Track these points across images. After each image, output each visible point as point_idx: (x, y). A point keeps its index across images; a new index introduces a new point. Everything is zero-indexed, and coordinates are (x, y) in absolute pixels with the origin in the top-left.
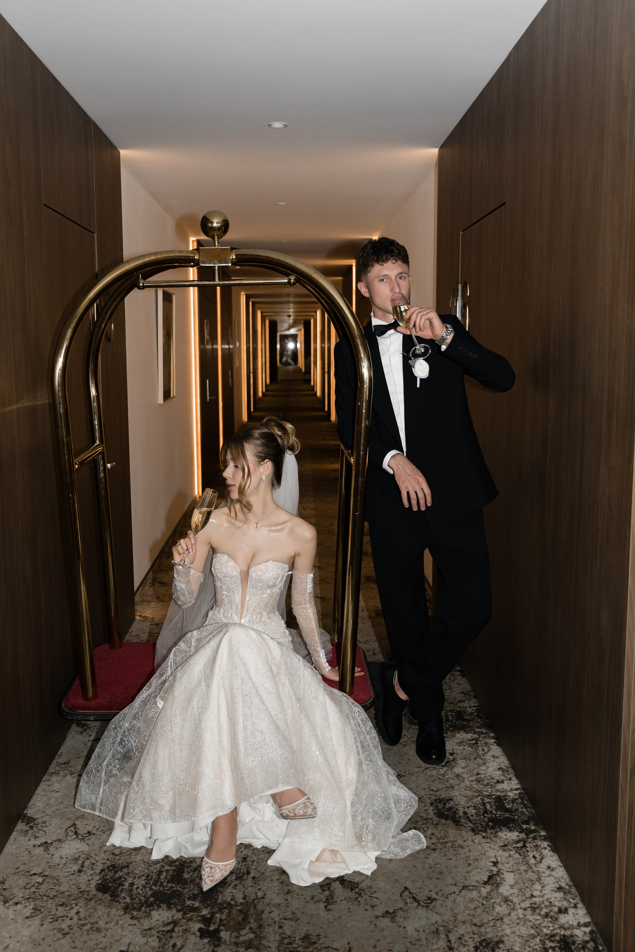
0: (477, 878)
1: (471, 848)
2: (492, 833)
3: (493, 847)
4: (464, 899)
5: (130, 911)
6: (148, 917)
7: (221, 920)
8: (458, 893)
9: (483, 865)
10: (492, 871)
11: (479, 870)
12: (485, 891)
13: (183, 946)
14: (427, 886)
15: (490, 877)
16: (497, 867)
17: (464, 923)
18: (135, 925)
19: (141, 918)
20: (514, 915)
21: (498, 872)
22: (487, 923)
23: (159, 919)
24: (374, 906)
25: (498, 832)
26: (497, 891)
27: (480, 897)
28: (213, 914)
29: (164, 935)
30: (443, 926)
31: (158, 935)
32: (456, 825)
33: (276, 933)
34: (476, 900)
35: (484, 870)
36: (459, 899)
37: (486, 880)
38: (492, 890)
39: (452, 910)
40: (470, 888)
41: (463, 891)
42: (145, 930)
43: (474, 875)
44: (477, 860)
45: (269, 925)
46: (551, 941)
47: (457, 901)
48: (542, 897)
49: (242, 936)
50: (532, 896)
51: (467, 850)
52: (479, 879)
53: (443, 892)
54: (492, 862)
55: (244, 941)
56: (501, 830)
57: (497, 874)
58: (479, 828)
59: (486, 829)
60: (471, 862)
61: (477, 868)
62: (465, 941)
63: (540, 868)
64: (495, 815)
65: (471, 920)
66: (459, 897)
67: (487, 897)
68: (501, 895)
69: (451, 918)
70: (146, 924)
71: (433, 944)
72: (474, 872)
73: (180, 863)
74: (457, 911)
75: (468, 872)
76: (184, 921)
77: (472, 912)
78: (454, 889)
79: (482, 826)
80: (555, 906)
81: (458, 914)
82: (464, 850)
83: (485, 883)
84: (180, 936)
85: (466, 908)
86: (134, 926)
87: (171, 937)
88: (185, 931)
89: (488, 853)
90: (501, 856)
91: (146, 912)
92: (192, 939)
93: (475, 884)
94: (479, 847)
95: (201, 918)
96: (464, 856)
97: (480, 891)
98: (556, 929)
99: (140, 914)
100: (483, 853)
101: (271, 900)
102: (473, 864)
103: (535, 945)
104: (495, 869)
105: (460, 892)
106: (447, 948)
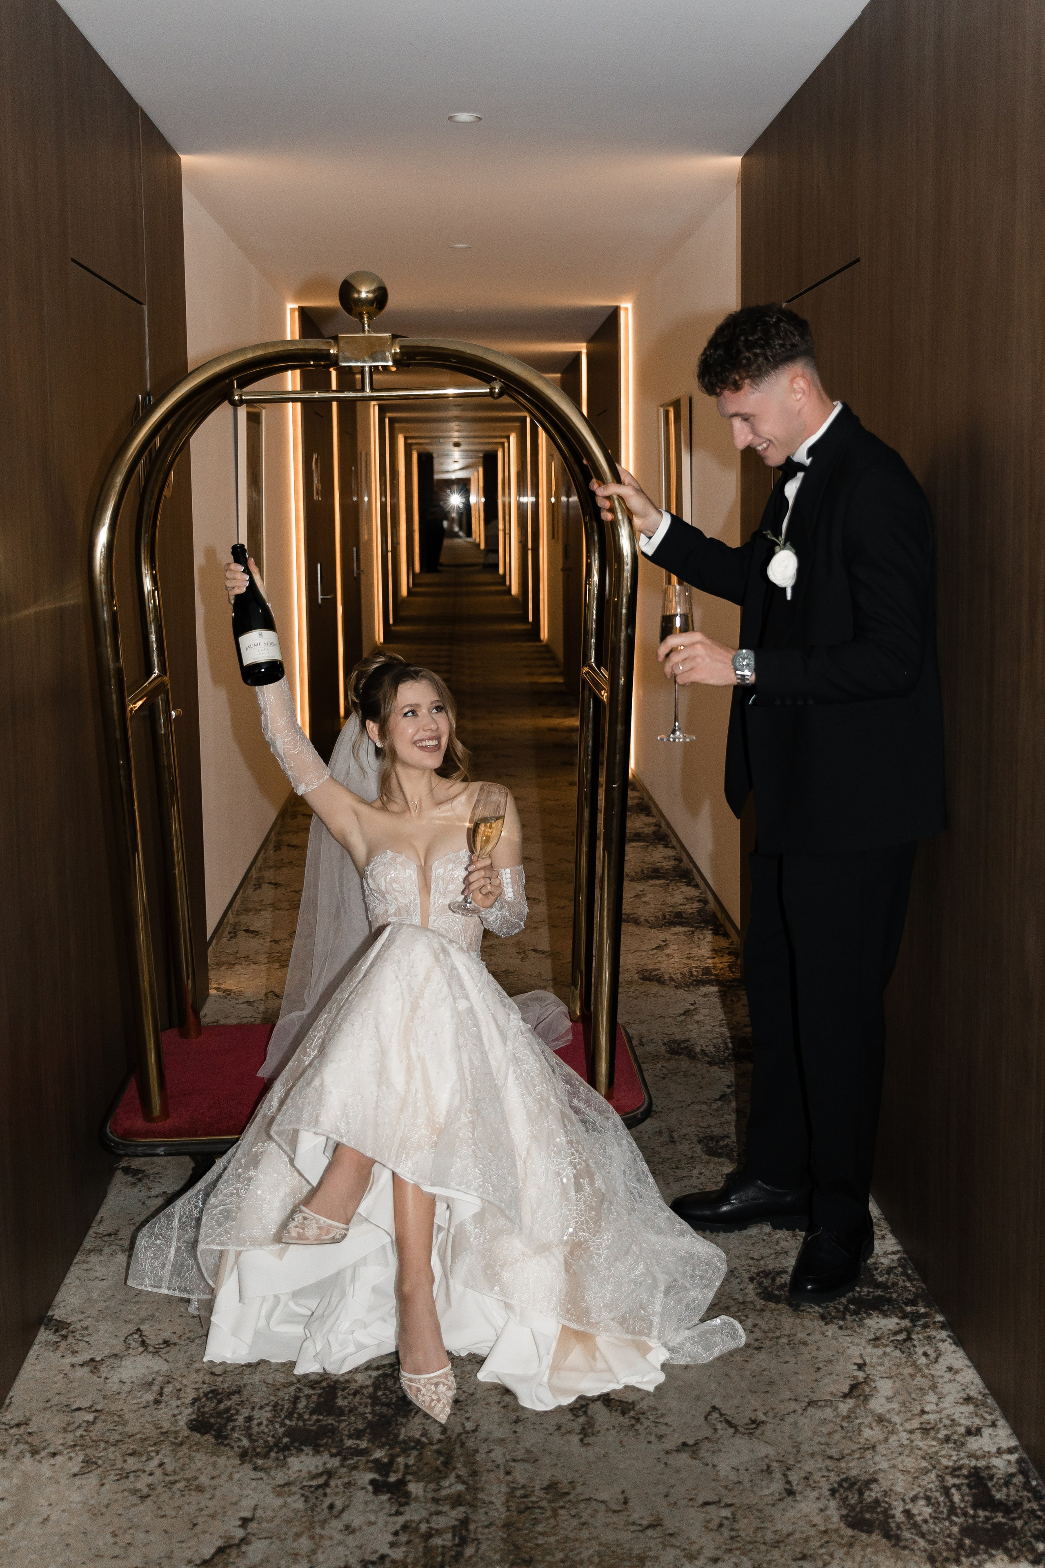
0: (832, 1389)
1: (820, 1344)
2: (855, 1320)
3: (856, 1341)
4: (811, 1420)
5: (251, 1458)
6: (282, 1466)
7: (407, 1466)
8: (801, 1412)
9: (840, 1368)
10: (856, 1377)
11: (834, 1377)
12: (844, 1407)
13: (345, 1508)
14: (748, 1403)
15: (853, 1387)
16: (864, 1371)
17: (812, 1455)
18: (262, 1479)
19: (270, 1468)
20: (894, 1441)
21: (865, 1378)
22: (850, 1455)
23: (302, 1468)
24: (660, 1437)
25: (864, 1319)
26: (865, 1407)
27: (837, 1416)
28: (392, 1459)
29: (312, 1492)
30: (777, 1461)
31: (303, 1492)
32: (794, 1311)
33: (502, 1482)
34: (831, 1421)
35: (842, 1377)
36: (802, 1421)
37: (846, 1391)
38: (857, 1406)
39: (791, 1437)
40: (820, 1403)
41: (809, 1409)
42: (279, 1486)
43: (826, 1385)
44: (830, 1362)
45: (488, 1471)
46: (954, 1476)
47: (800, 1424)
48: (940, 1412)
49: (445, 1488)
50: (923, 1412)
51: (814, 1347)
52: (834, 1391)
53: (775, 1411)
54: (855, 1364)
55: (448, 1495)
56: (869, 1315)
57: (865, 1382)
58: (833, 1314)
59: (844, 1314)
60: (820, 1365)
61: (831, 1374)
62: (815, 1482)
63: (936, 1370)
64: (859, 1293)
65: (824, 1451)
66: (801, 1418)
67: (849, 1417)
68: (872, 1412)
69: (791, 1450)
70: (280, 1477)
71: (762, 1488)
72: (826, 1380)
73: (328, 1384)
74: (799, 1439)
75: (816, 1381)
76: (345, 1470)
77: (823, 1440)
78: (793, 1406)
79: (838, 1311)
80: (960, 1425)
81: (801, 1443)
82: (808, 1348)
83: (845, 1396)
84: (339, 1493)
85: (814, 1433)
86: (260, 1481)
87: (325, 1495)
88: (348, 1485)
89: (848, 1352)
90: (871, 1355)
91: (277, 1459)
92: (360, 1496)
93: (829, 1398)
94: (834, 1342)
95: (372, 1465)
96: (809, 1357)
97: (837, 1408)
98: (963, 1458)
99: (269, 1463)
100: (841, 1351)
101: (489, 1433)
102: (824, 1368)
103: (929, 1483)
104: (861, 1375)
105: (804, 1410)
106: (784, 1492)
